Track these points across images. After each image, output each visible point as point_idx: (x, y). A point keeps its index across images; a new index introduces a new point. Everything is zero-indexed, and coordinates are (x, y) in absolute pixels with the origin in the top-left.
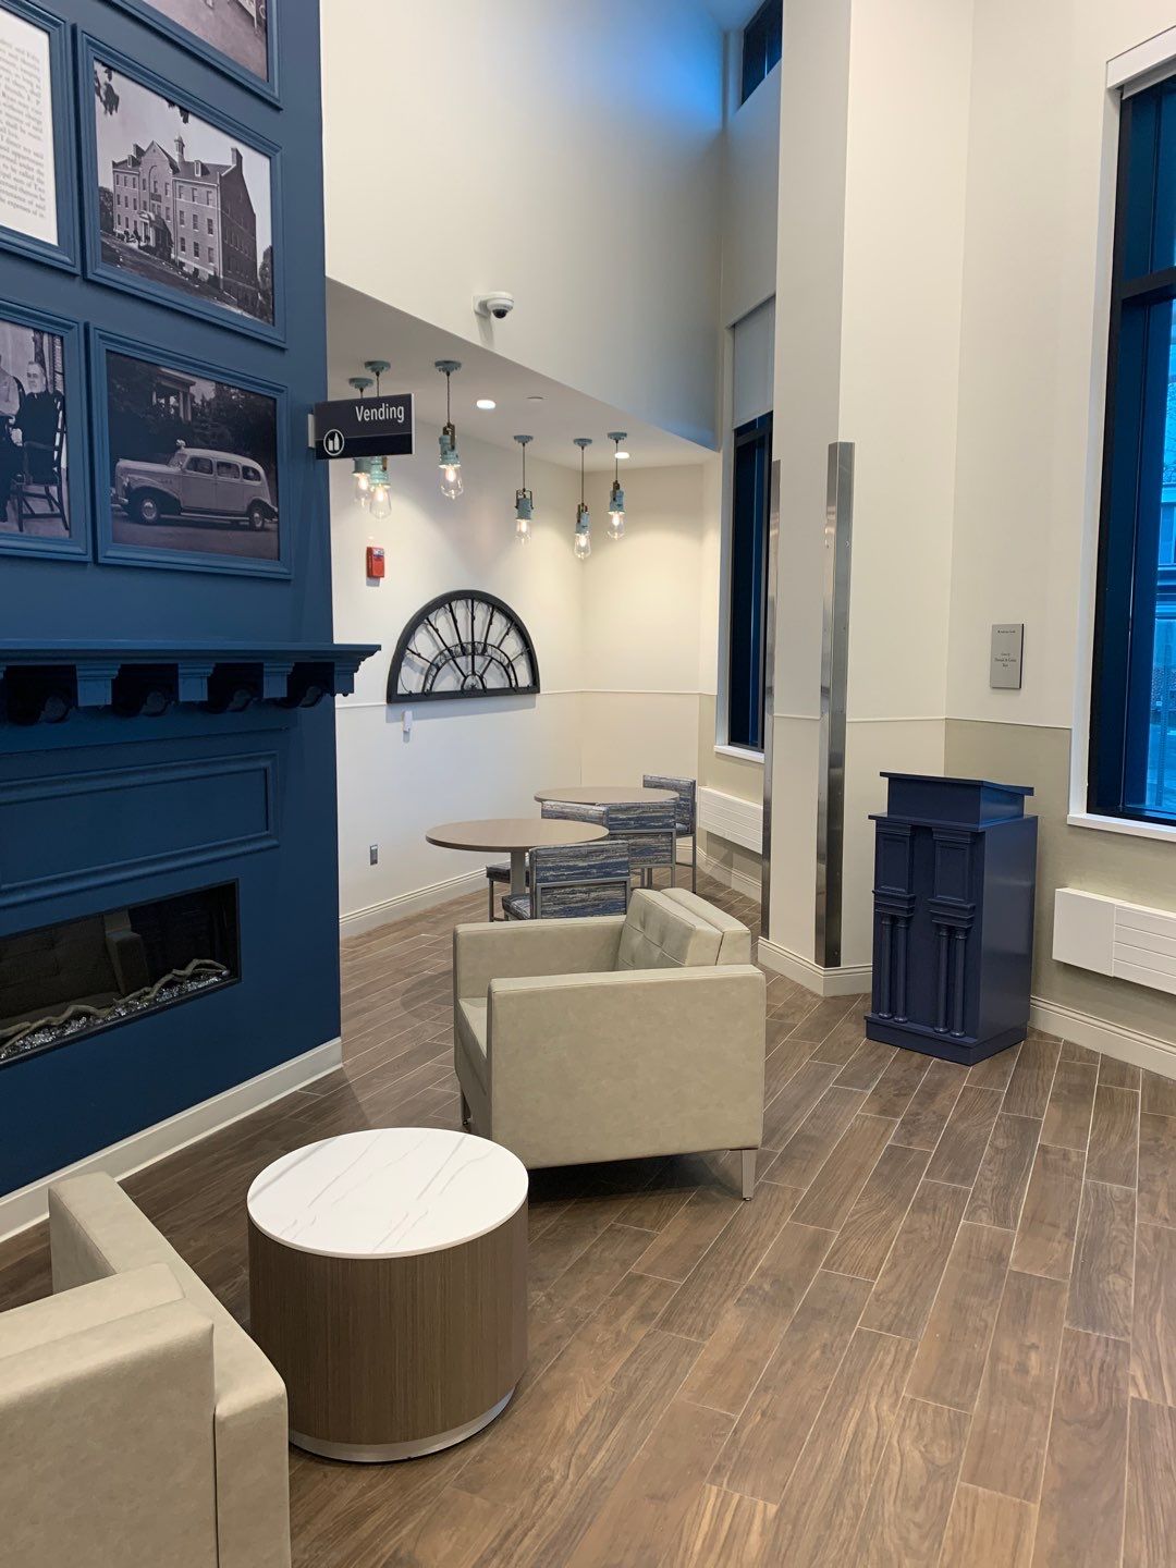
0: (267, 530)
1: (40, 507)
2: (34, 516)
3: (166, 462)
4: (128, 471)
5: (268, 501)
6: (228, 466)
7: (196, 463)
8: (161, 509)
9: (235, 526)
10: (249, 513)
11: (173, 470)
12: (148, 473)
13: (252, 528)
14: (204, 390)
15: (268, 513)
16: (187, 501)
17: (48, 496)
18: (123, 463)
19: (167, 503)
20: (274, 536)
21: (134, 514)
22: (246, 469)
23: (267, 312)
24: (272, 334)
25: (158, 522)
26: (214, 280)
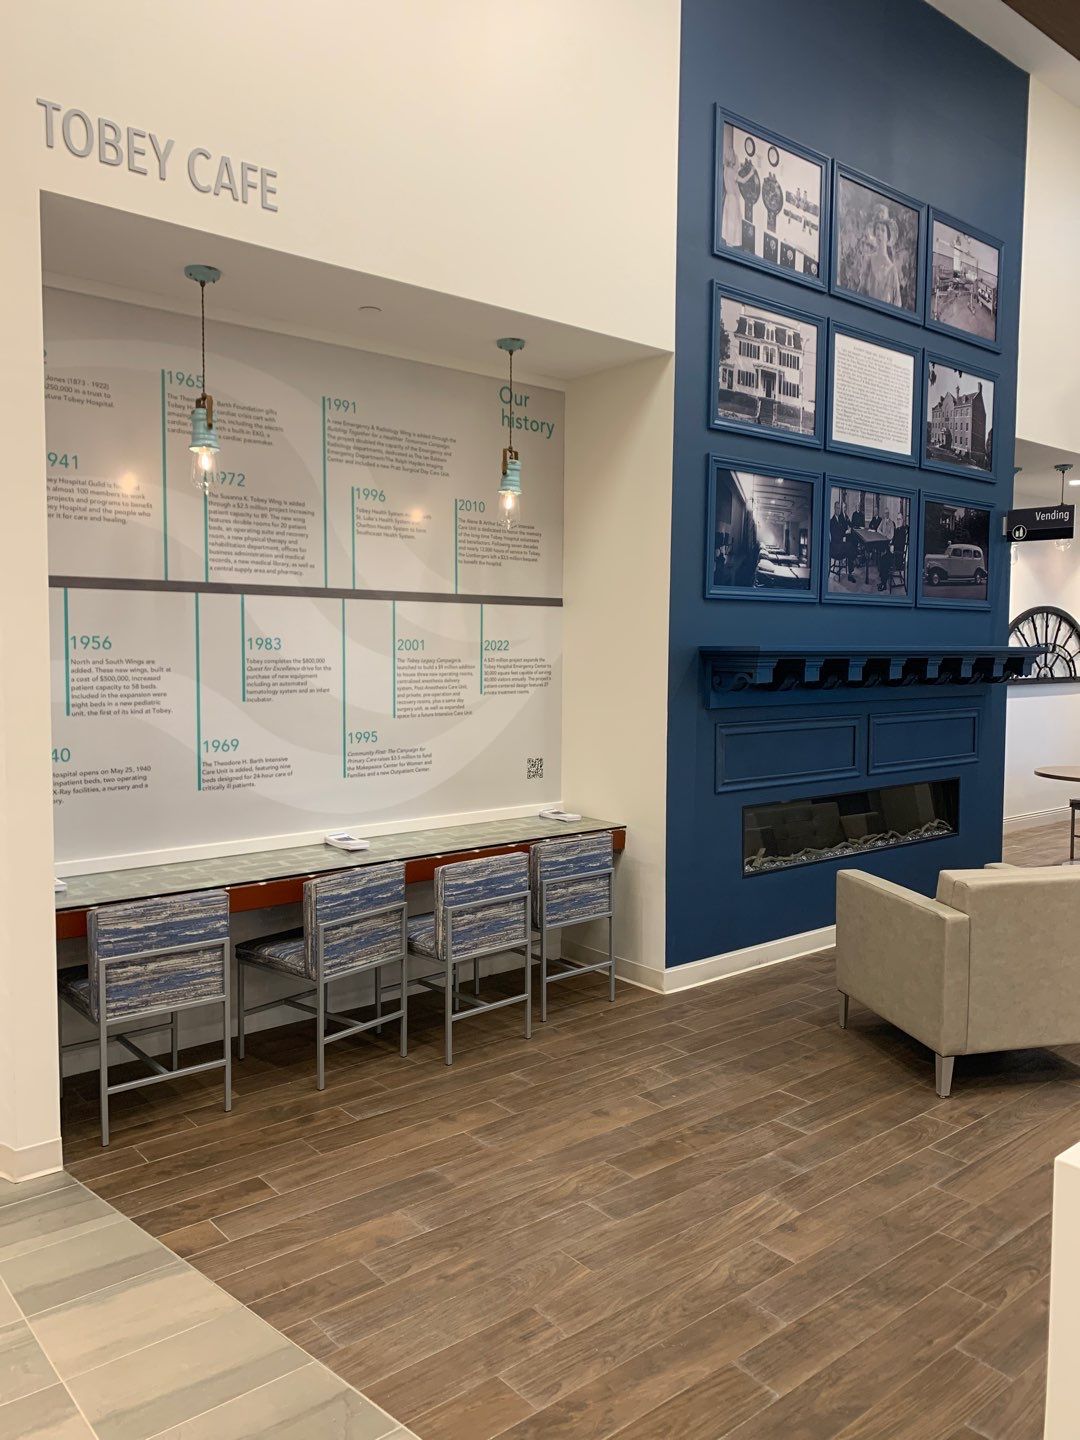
0: (981, 584)
1: (897, 581)
2: (895, 586)
3: (943, 553)
4: (929, 559)
5: (983, 568)
6: (967, 551)
7: (956, 552)
8: (940, 578)
9: (969, 583)
10: (975, 576)
11: (946, 556)
12: (937, 560)
13: (975, 584)
14: (960, 513)
15: (984, 575)
16: (951, 573)
17: (900, 576)
18: (928, 556)
19: (943, 574)
20: (984, 587)
21: (929, 582)
22: (975, 551)
23: (988, 466)
24: (990, 476)
25: (939, 584)
26: (967, 453)
